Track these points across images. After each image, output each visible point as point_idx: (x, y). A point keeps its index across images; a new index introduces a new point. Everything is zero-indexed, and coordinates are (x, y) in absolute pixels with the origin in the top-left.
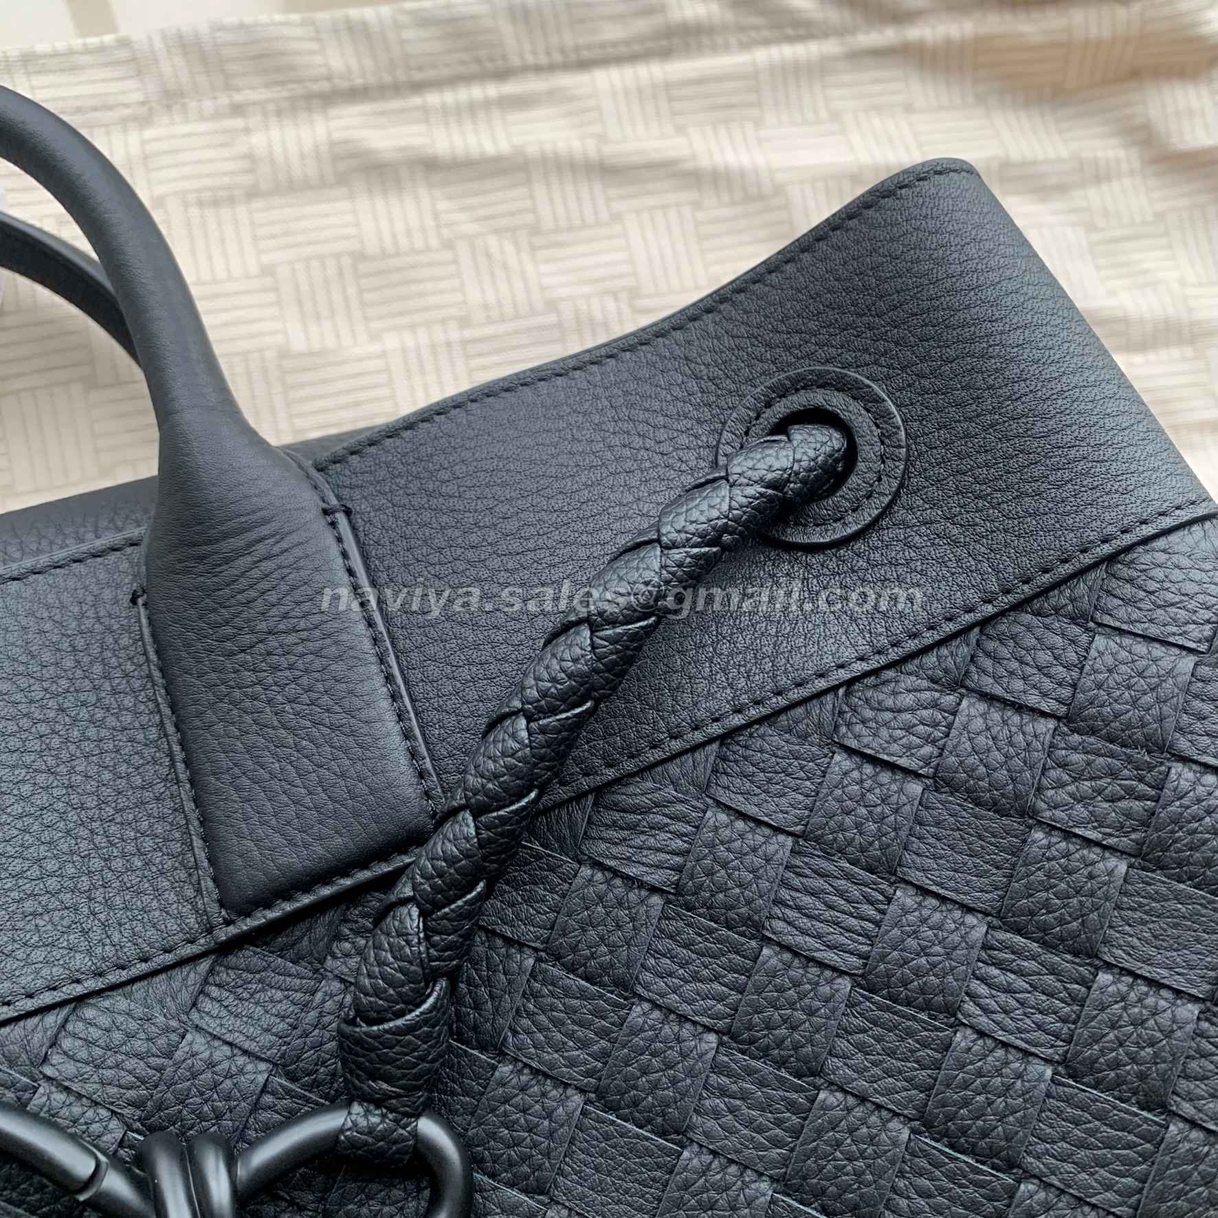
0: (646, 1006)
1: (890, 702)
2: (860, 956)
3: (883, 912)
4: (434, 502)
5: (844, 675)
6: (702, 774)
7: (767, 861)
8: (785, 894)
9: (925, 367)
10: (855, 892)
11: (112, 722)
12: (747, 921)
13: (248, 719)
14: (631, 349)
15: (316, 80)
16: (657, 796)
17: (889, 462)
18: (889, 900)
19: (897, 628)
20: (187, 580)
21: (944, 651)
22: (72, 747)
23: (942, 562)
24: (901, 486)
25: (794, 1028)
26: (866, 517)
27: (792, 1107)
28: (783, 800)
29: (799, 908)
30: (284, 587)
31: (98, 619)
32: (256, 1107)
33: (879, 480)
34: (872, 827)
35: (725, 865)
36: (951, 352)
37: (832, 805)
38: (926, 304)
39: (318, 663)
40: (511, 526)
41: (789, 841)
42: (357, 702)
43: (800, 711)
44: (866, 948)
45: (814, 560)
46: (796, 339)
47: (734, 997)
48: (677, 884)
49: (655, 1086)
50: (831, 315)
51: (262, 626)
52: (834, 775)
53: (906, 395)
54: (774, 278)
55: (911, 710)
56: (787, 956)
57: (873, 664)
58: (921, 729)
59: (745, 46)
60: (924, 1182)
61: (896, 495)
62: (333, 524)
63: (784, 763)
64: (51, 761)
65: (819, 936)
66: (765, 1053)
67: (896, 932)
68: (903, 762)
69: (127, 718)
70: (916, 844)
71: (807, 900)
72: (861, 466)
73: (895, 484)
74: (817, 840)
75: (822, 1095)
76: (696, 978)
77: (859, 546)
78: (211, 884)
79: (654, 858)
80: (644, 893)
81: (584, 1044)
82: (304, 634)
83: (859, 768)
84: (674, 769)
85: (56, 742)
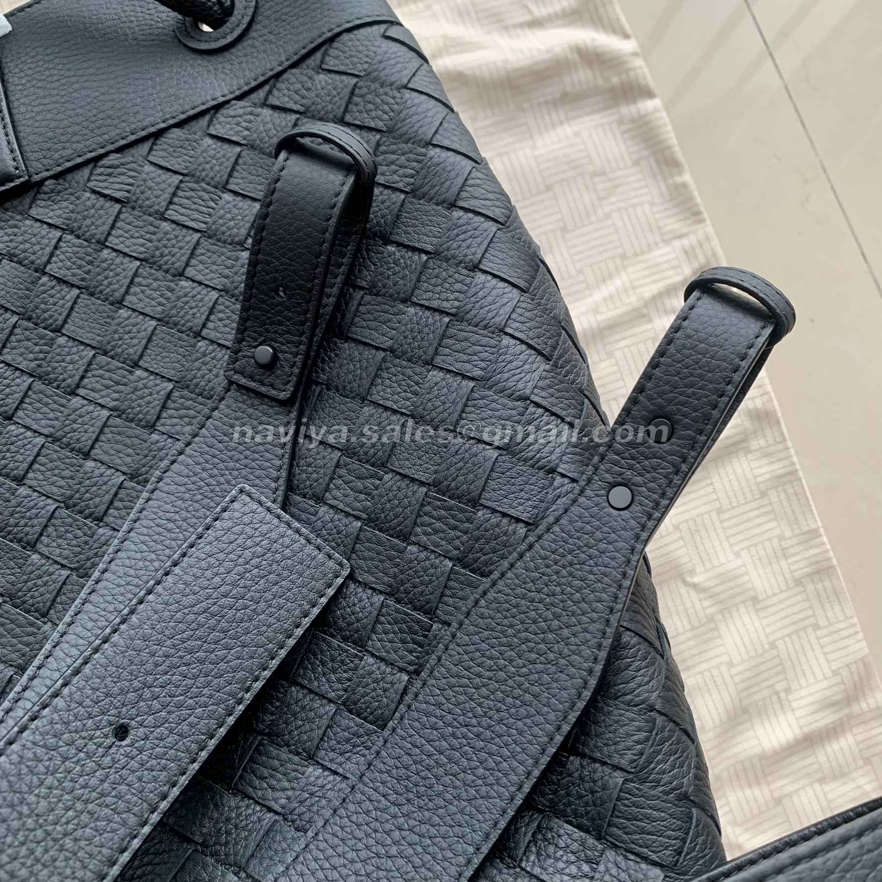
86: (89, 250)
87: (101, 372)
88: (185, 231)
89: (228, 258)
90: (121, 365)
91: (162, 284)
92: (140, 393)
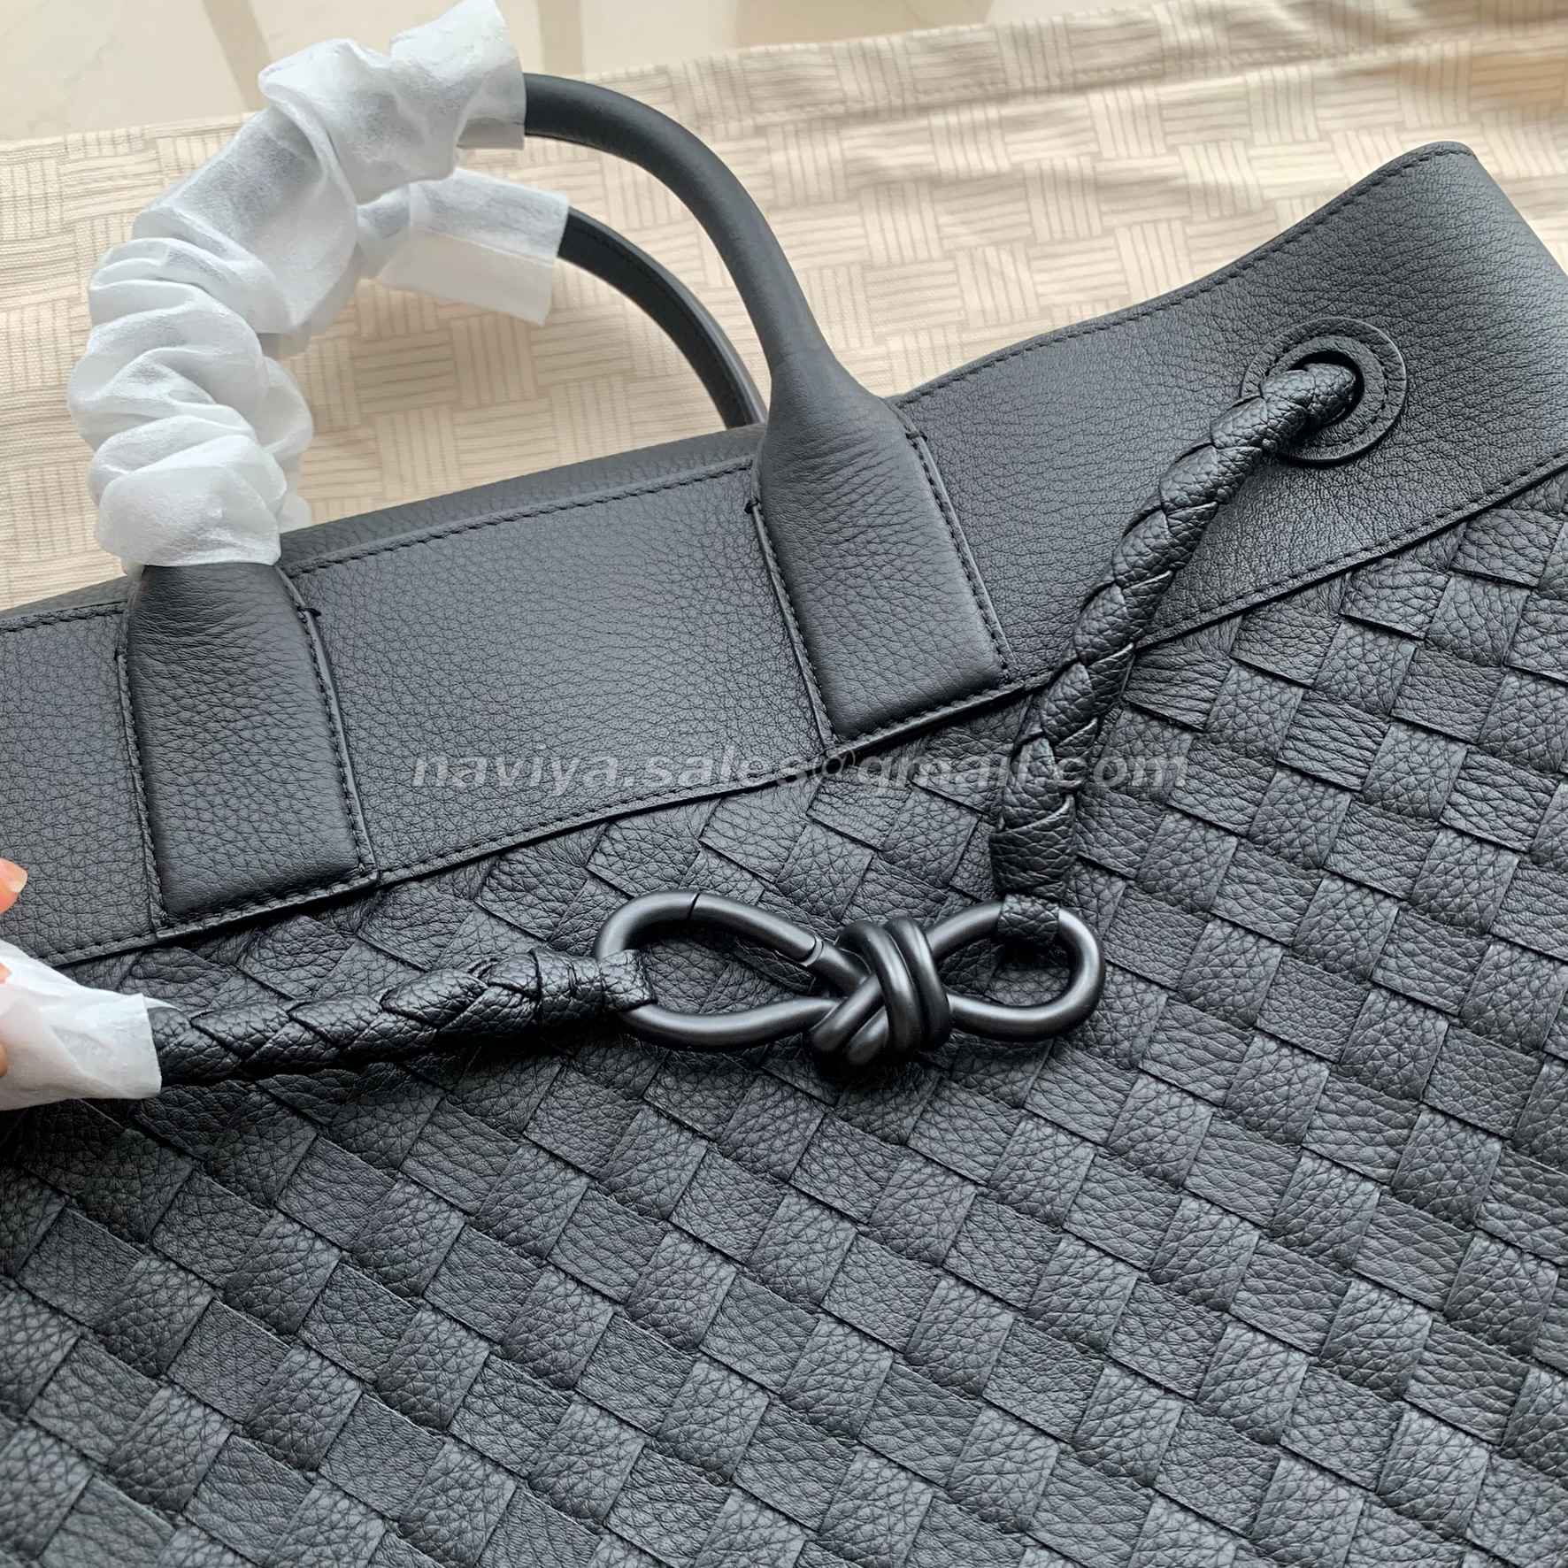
0: (1178, 816)
1: (1390, 582)
2: (1359, 776)
3: (1379, 744)
4: (997, 429)
5: (1351, 562)
6: (1227, 642)
7: (1282, 706)
8: (1296, 731)
9: (1424, 315)
10: (1356, 729)
11: (734, 600)
12: (1264, 752)
13: (852, 592)
14: (1164, 308)
15: (831, 103)
16: (1188, 657)
17: (1392, 393)
18: (1384, 734)
19: (1397, 525)
20: (800, 487)
21: (1436, 543)
22: (706, 618)
23: (1436, 472)
24: (1402, 412)
25: (1302, 832)
26: (1370, 439)
27: (1300, 891)
28: (1297, 660)
29: (1307, 741)
30: (879, 491)
31: (719, 524)
32: (863, 881)
33: (1383, 407)
34: (1371, 679)
35: (1245, 710)
36: (1446, 302)
37: (1338, 663)
38: (1425, 263)
39: (908, 550)
40: (1066, 445)
41: (1301, 692)
42: (940, 579)
43: (1311, 593)
44: (1363, 771)
45: (1326, 475)
46: (1311, 296)
47: (1251, 809)
48: (1205, 724)
49: (1185, 875)
50: (1342, 275)
51: (863, 521)
52: (1339, 641)
53: (1406, 339)
54: (1291, 247)
55: (1408, 588)
56: (1297, 778)
57: (1376, 553)
58: (1415, 602)
59: (1236, 69)
60: (1409, 946)
61: (1397, 420)
62: (915, 446)
63: (1298, 631)
64: (691, 627)
65: (1325, 762)
66: (1277, 851)
67: (1390, 757)
68: (1400, 627)
69: (747, 599)
70: (1408, 691)
71: (1314, 735)
72: (1367, 396)
73: (1397, 410)
74: (1325, 690)
75: (1325, 882)
76: (1220, 794)
77: (1365, 462)
78: (824, 717)
79: (1186, 703)
80: (1176, 731)
81: (1126, 842)
82: (897, 528)
83: (1361, 634)
84: (1203, 638)
85: (693, 613)
86: (1141, 813)
87: (1185, 1034)
88: (1319, 789)
89: (1412, 842)
90: (1222, 1024)
91: (1286, 881)
92: (1268, 1078)
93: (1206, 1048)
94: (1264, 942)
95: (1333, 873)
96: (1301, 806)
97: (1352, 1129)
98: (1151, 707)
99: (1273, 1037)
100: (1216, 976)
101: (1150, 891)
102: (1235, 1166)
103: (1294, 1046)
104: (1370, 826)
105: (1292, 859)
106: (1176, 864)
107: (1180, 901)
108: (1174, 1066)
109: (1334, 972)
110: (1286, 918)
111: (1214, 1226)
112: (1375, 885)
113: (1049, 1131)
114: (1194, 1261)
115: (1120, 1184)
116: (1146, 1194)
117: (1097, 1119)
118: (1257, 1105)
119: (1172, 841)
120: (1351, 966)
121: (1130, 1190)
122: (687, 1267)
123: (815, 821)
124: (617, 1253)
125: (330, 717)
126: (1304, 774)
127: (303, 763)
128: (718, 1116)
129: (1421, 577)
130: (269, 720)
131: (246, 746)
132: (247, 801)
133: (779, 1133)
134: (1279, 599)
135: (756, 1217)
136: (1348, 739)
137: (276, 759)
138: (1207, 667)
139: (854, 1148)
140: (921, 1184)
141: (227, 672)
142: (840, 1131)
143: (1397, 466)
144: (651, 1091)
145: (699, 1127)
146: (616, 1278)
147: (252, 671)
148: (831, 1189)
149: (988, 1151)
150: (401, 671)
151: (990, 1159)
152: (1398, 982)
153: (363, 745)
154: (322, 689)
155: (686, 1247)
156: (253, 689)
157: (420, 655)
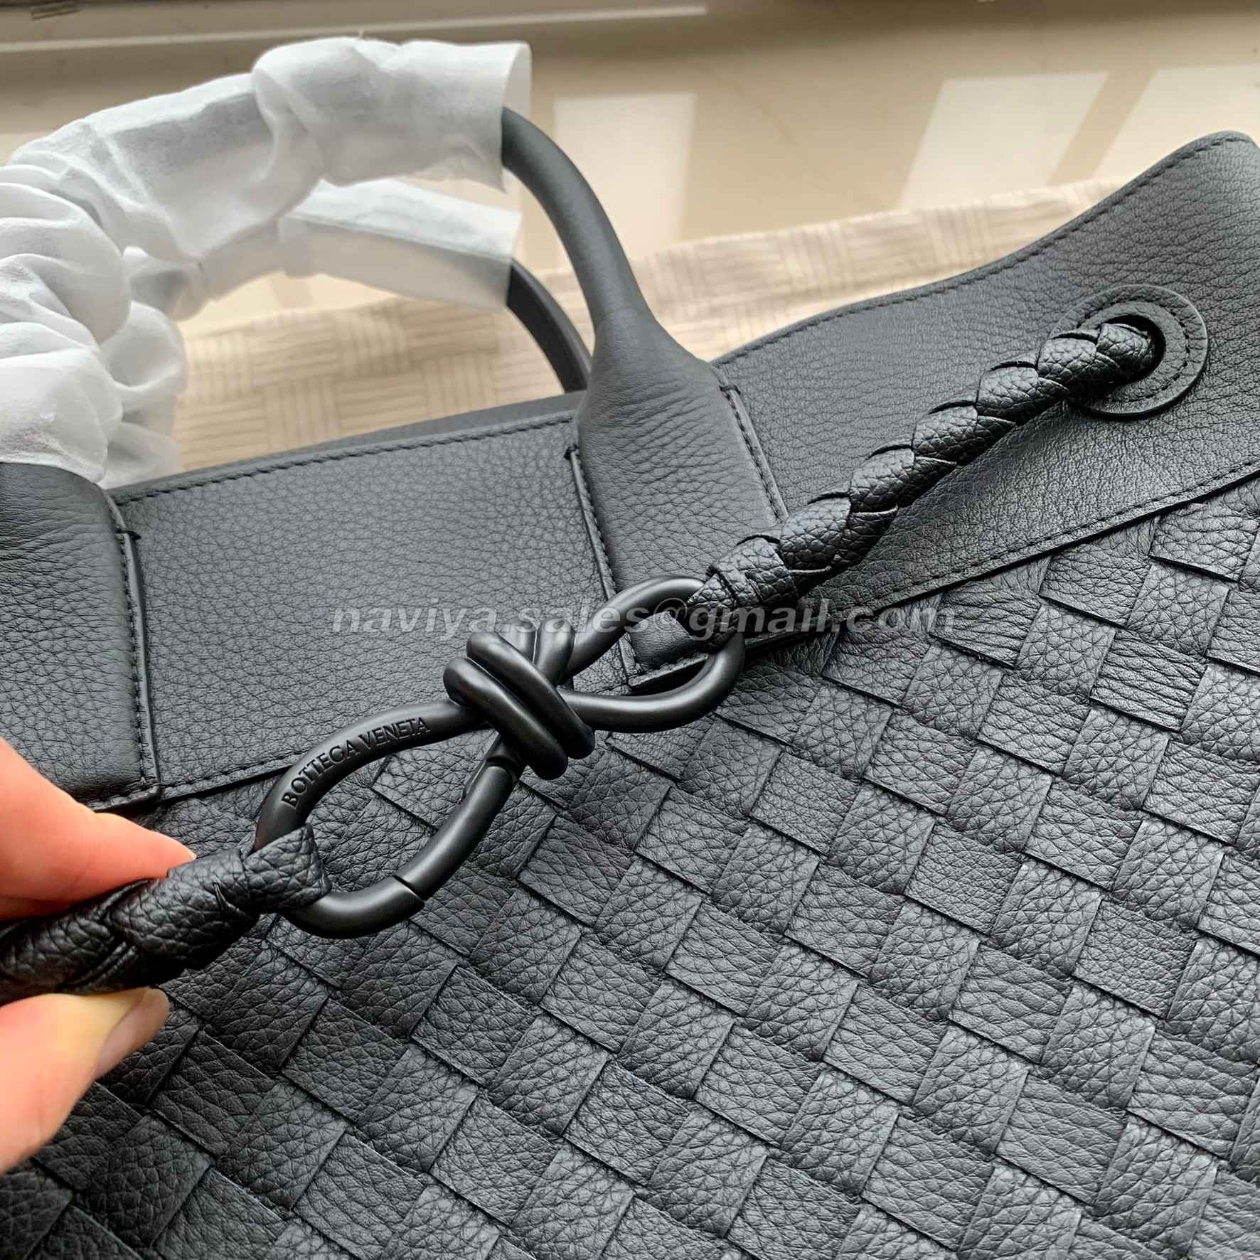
0: (989, 752)
1: (1200, 525)
2: (1176, 716)
3: (1196, 685)
5: (1159, 506)
6: (1035, 583)
7: (1094, 644)
8: (1109, 670)
9: (1222, 281)
10: (1171, 669)
12: (1077, 689)
14: (969, 282)
16: (997, 595)
17: (1193, 352)
18: (1201, 675)
19: (1204, 472)
21: (1244, 490)
23: (1240, 423)
24: (1203, 370)
25: (1119, 772)
26: (1173, 394)
27: (1117, 832)
28: (1107, 600)
29: (1121, 680)
32: (659, 809)
33: (1185, 365)
34: (1185, 620)
35: (1056, 647)
36: (1244, 267)
37: (1150, 603)
38: (1221, 233)
41: (1113, 631)
43: (1119, 537)
44: (1181, 711)
45: (1132, 429)
46: (1110, 269)
47: (1065, 747)
48: (1016, 661)
49: (997, 813)
50: (1140, 249)
52: (1151, 582)
53: (1206, 303)
54: (1090, 226)
55: (1219, 531)
56: (1113, 717)
57: (1184, 498)
58: (1226, 545)
61: (1200, 376)
62: (728, 397)
63: (1108, 572)
65: (1140, 701)
66: (1093, 791)
67: (1209, 697)
68: (1212, 569)
70: (1223, 632)
71: (1128, 674)
72: (1168, 355)
73: (1199, 368)
74: (1137, 630)
75: (1145, 824)
76: (1032, 731)
77: (1169, 417)
78: (628, 646)
79: (995, 640)
80: (986, 667)
81: (934, 778)
83: (1173, 576)
84: (1011, 577)
86: (950, 748)
87: (998, 983)
88: (1136, 728)
89: (1236, 785)
90: (1038, 973)
91: (1105, 822)
92: (1088, 1033)
93: (1020, 999)
94: (1081, 886)
95: (1153, 815)
96: (1117, 746)
97: (1182, 1094)
98: (959, 643)
99: (1093, 987)
100: (1031, 920)
101: (960, 829)
102: (1052, 1132)
103: (1116, 998)
104: (1191, 767)
105: (1109, 799)
106: (988, 801)
107: (992, 841)
108: (986, 1017)
109: (1157, 919)
110: (1104, 861)
111: (1031, 1201)
112: (1198, 828)
113: (849, 1086)
114: (1008, 1241)
115: (926, 1148)
116: (954, 1161)
117: (903, 1075)
118: (1077, 1063)
119: (983, 778)
120: (1175, 914)
121: (936, 1155)
122: (445, 1227)
123: (613, 749)
124: (370, 1207)
125: (133, 633)
126: (1119, 713)
127: (97, 674)
128: (491, 1060)
129: (1231, 521)
130: (70, 632)
131: (44, 656)
132: (35, 709)
133: (557, 1080)
134: (1089, 540)
135: (525, 1173)
136: (1164, 680)
137: (72, 669)
138: (1016, 605)
139: (636, 1099)
140: (707, 1143)
141: (35, 585)
142: (620, 1080)
143: (1201, 419)
144: (421, 1029)
145: (468, 1071)
146: (366, 1236)
147: (61, 586)
148: (609, 1145)
149: (782, 1108)
150: (210, 592)
151: (784, 1116)
152: (1226, 931)
153: (163, 662)
154: (129, 606)
155: (446, 1204)
156: (59, 602)
157: (230, 577)
